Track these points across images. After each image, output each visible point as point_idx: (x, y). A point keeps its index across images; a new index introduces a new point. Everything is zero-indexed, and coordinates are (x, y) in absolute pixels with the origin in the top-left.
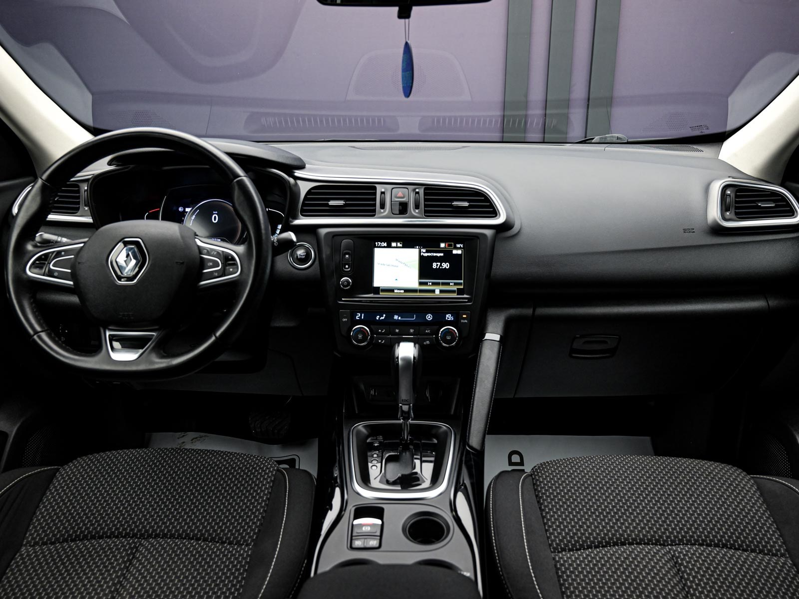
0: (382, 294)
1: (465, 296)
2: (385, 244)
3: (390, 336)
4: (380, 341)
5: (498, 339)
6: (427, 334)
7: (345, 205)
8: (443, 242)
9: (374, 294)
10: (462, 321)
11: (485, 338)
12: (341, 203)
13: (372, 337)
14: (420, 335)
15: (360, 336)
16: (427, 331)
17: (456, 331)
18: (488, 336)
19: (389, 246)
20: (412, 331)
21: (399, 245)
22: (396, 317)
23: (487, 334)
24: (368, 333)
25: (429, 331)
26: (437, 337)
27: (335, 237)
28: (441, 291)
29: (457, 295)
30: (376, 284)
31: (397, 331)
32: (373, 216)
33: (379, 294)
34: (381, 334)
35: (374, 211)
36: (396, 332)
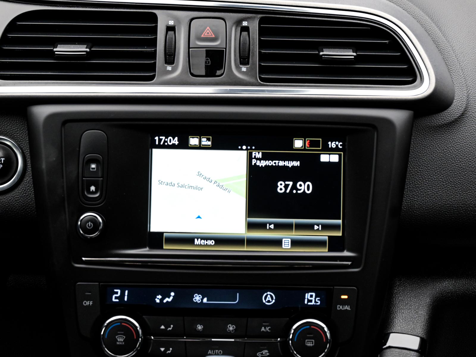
0: (168, 249)
1: (346, 254)
2: (176, 141)
3: (185, 339)
4: (162, 349)
5: (416, 347)
6: (265, 335)
7: (89, 55)
8: (299, 137)
9: (152, 247)
10: (340, 307)
11: (388, 345)
12: (81, 49)
13: (146, 342)
14: (249, 337)
15: (120, 339)
16: (263, 329)
17: (326, 329)
18: (394, 340)
19: (184, 145)
20: (231, 328)
21: (205, 142)
22: (197, 298)
23: (392, 335)
24: (137, 332)
25: (268, 329)
26: (285, 343)
27: (68, 125)
28: (295, 243)
29: (329, 250)
30: (155, 226)
31: (200, 327)
32: (149, 80)
33: (161, 248)
34: (165, 333)
35: (152, 68)
36: (199, 331)
